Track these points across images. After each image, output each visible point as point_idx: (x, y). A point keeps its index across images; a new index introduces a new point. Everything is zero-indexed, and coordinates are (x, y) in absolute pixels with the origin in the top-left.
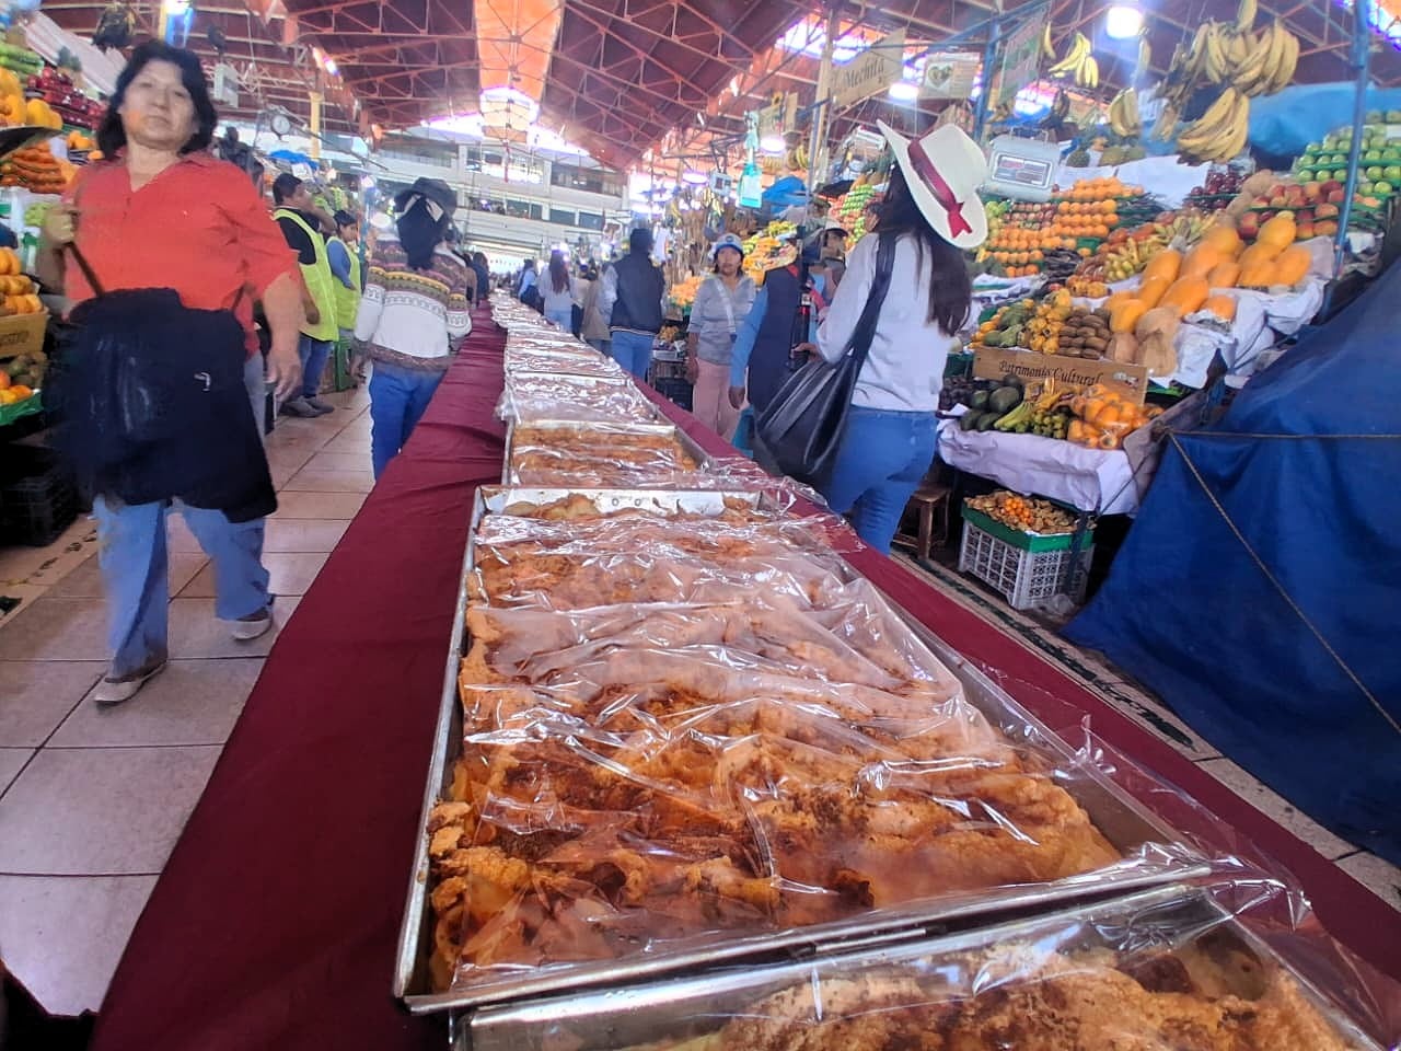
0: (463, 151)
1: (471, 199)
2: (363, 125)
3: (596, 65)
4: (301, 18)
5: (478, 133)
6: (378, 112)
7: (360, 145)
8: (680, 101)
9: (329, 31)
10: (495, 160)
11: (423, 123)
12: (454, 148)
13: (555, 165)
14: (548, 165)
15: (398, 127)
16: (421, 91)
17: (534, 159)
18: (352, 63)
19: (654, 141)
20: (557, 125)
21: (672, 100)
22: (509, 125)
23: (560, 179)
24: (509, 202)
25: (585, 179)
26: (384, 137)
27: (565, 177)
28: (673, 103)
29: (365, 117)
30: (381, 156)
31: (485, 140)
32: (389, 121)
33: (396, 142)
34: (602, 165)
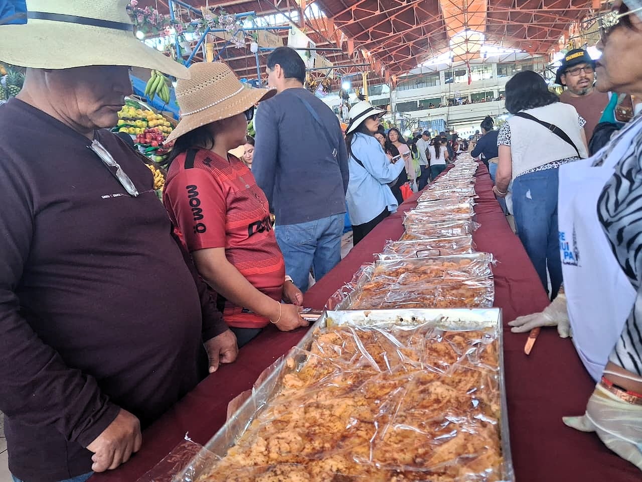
0: (442, 74)
1: (450, 100)
2: (387, 78)
3: (514, 7)
4: (355, 39)
5: (449, 62)
6: (395, 69)
7: (385, 88)
8: (573, 8)
9: (369, 41)
10: (461, 73)
11: (419, 66)
12: (437, 73)
13: (498, 65)
14: (495, 66)
15: (404, 73)
16: (417, 51)
17: (486, 65)
18: (380, 51)
19: (563, 31)
20: (497, 41)
21: (567, 9)
22: (468, 52)
23: (504, 71)
24: (472, 95)
25: (521, 66)
26: (398, 80)
27: (506, 70)
28: (567, 11)
29: (387, 74)
30: (397, 91)
31: (454, 64)
32: (400, 72)
33: (405, 81)
34: (531, 55)
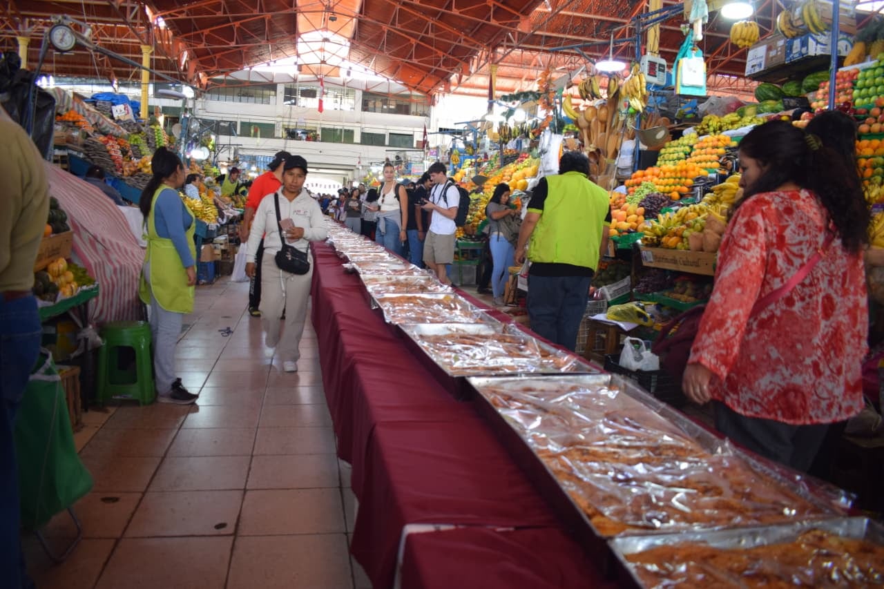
0: (281, 89)
1: (287, 130)
2: (191, 74)
5: (293, 72)
6: (205, 61)
7: (187, 91)
8: (492, 22)
10: (310, 94)
11: (246, 69)
12: (274, 86)
13: (365, 93)
14: (359, 94)
15: (222, 73)
16: (244, 38)
17: (346, 89)
18: (180, 17)
20: (367, 58)
21: (484, 21)
22: (323, 62)
23: (371, 105)
24: (323, 129)
25: (394, 103)
26: (210, 83)
27: (374, 103)
28: (484, 24)
29: (193, 66)
30: (207, 99)
31: (301, 77)
32: (214, 68)
33: (221, 86)
34: (409, 90)
